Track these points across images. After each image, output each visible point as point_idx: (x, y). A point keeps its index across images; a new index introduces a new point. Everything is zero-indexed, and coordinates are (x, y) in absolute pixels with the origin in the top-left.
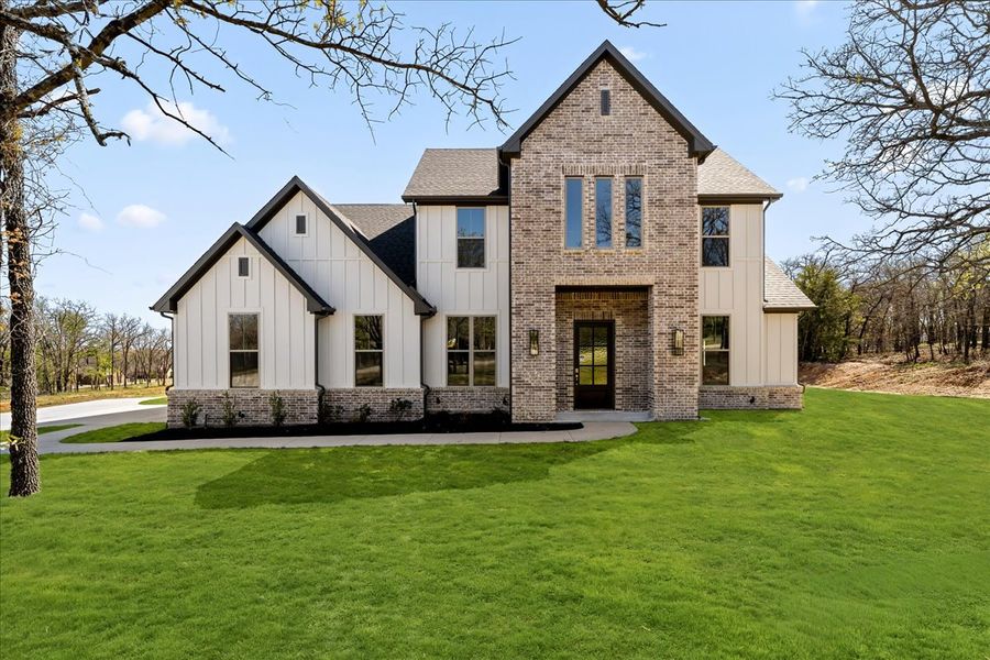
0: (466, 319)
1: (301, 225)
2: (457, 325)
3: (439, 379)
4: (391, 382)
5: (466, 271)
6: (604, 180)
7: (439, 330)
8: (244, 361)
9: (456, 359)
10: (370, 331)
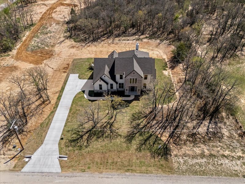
0: (121, 83)
1: (105, 77)
2: (120, 84)
3: (118, 88)
4: (114, 88)
5: (121, 80)
6: (133, 79)
7: (118, 85)
8: (101, 88)
9: (120, 87)
10: (112, 85)
